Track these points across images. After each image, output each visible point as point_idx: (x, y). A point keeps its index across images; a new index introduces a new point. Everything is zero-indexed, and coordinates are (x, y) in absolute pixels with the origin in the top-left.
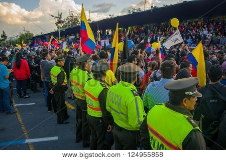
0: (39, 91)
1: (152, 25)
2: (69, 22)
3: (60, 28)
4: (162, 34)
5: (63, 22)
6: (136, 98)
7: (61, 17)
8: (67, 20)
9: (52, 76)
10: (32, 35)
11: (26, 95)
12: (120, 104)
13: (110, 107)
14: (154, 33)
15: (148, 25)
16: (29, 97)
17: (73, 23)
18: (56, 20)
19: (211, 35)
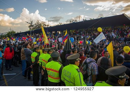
0: (19, 66)
1: (83, 30)
2: (36, 26)
3: (31, 29)
4: (89, 35)
5: (33, 26)
6: (79, 74)
7: (32, 23)
8: (35, 25)
9: (32, 58)
10: (15, 32)
11: (10, 68)
12: (70, 77)
13: (64, 78)
14: (84, 34)
15: (81, 30)
16: (12, 70)
17: (39, 26)
18: (29, 25)
19: (116, 36)
